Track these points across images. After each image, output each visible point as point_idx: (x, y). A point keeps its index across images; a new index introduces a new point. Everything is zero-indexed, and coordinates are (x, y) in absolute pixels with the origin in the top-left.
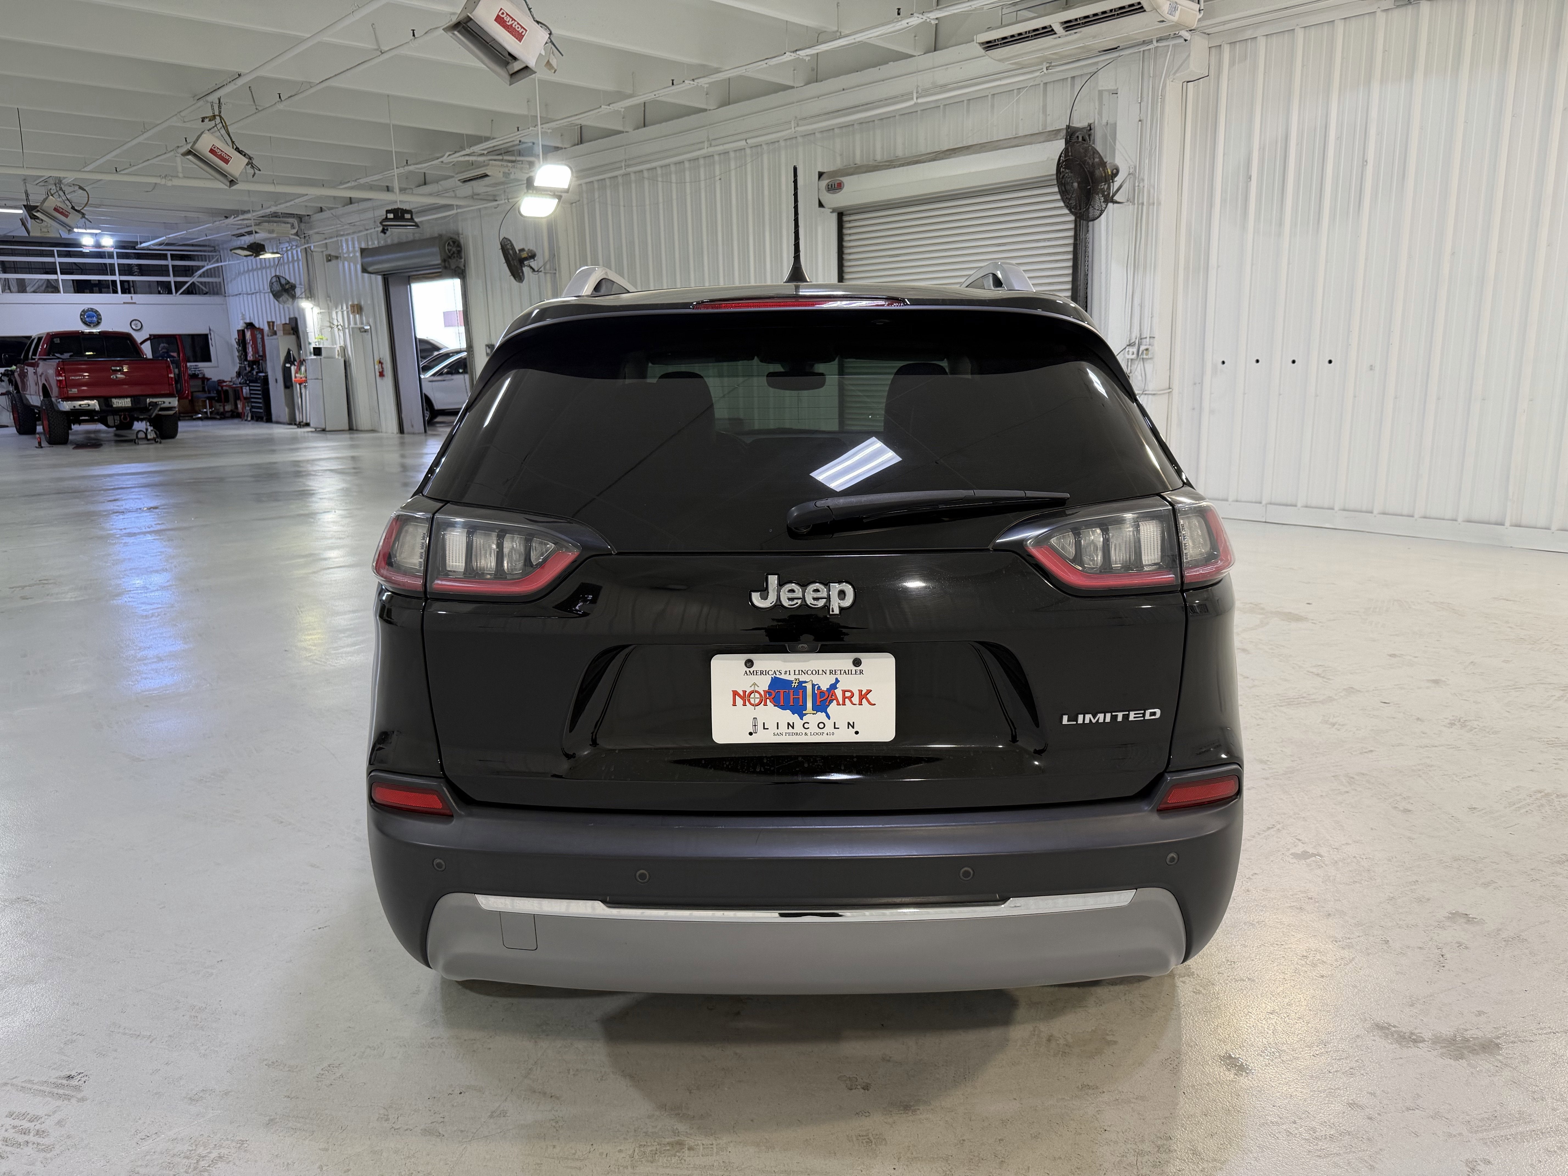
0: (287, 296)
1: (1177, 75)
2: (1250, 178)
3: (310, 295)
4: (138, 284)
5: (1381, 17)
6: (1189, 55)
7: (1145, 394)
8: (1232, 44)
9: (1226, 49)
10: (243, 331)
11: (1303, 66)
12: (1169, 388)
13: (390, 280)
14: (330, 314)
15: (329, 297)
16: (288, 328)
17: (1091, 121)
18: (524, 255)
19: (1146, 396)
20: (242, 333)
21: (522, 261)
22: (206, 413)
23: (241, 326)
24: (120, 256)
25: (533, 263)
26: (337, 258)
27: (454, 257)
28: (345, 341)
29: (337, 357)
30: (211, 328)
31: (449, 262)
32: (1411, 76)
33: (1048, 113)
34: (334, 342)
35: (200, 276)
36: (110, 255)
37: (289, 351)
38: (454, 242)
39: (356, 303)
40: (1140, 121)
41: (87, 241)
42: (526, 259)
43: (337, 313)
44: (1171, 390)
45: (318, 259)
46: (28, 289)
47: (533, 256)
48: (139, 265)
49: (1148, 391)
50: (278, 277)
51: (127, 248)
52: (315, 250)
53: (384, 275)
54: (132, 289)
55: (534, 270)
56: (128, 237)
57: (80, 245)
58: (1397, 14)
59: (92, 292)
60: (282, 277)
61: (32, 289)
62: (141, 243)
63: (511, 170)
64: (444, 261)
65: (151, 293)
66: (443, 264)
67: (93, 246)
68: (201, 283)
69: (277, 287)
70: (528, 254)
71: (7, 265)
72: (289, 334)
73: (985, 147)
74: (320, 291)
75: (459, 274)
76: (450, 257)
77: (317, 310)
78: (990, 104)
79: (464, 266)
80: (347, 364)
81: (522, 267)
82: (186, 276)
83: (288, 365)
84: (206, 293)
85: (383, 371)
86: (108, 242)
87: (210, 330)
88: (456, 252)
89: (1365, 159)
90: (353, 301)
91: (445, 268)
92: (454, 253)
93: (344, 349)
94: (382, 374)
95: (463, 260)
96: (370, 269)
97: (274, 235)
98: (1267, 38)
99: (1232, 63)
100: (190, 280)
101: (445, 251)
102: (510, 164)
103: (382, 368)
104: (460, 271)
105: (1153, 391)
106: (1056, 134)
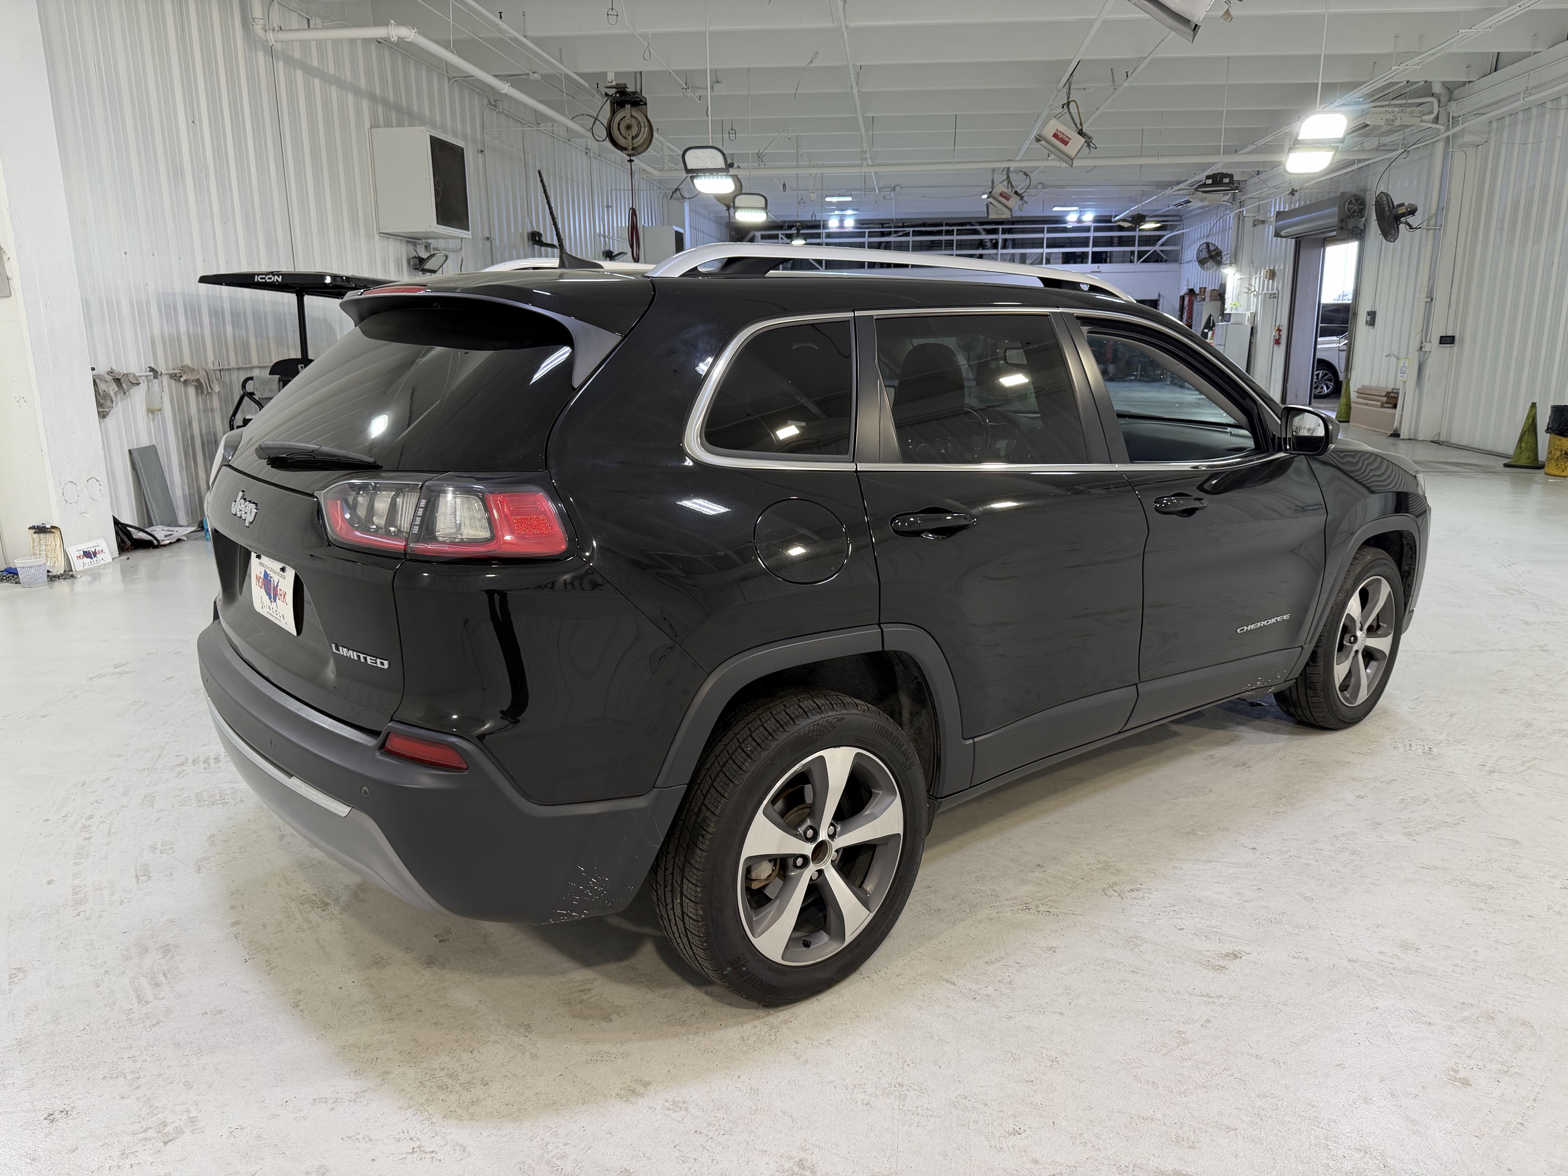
0: (1213, 263)
3: (1235, 260)
4: (1114, 254)
10: (1184, 296)
13: (1302, 242)
14: (1250, 279)
15: (1252, 262)
16: (1216, 294)
18: (1402, 210)
20: (1182, 298)
21: (1397, 218)
22: (1137, 375)
23: (1184, 291)
24: (1097, 229)
25: (1410, 219)
26: (1263, 222)
27: (1354, 216)
28: (1257, 308)
29: (1247, 323)
30: (1161, 294)
31: (1346, 222)
34: (1248, 308)
35: (1162, 245)
36: (1088, 229)
37: (1210, 316)
38: (1357, 200)
39: (1272, 268)
41: (1072, 218)
42: (1404, 215)
43: (1256, 278)
45: (1249, 223)
46: (1027, 261)
47: (1412, 212)
48: (1120, 237)
50: (1208, 245)
51: (1103, 222)
52: (1247, 215)
53: (1297, 238)
54: (1108, 259)
55: (1411, 227)
56: (1105, 212)
57: (1065, 222)
59: (1075, 262)
60: (1212, 244)
61: (1030, 262)
62: (1115, 216)
63: (1397, 116)
64: (1342, 221)
65: (1123, 262)
66: (1340, 225)
67: (1076, 222)
68: (1162, 251)
69: (1205, 254)
70: (1406, 209)
71: (1017, 242)
72: (1216, 300)
74: (1244, 258)
75: (1357, 234)
76: (1349, 217)
77: (1238, 276)
79: (1365, 226)
80: (1255, 330)
81: (1398, 225)
82: (1149, 246)
83: (1206, 331)
84: (1166, 261)
85: (1279, 339)
86: (1089, 217)
87: (1159, 296)
88: (1357, 210)
90: (1269, 267)
91: (1341, 228)
92: (1355, 211)
93: (1254, 315)
94: (1277, 342)
95: (1364, 219)
96: (1283, 233)
97: (1206, 203)
100: (1151, 249)
101: (1345, 210)
102: (1397, 109)
103: (1280, 335)
104: (1359, 231)
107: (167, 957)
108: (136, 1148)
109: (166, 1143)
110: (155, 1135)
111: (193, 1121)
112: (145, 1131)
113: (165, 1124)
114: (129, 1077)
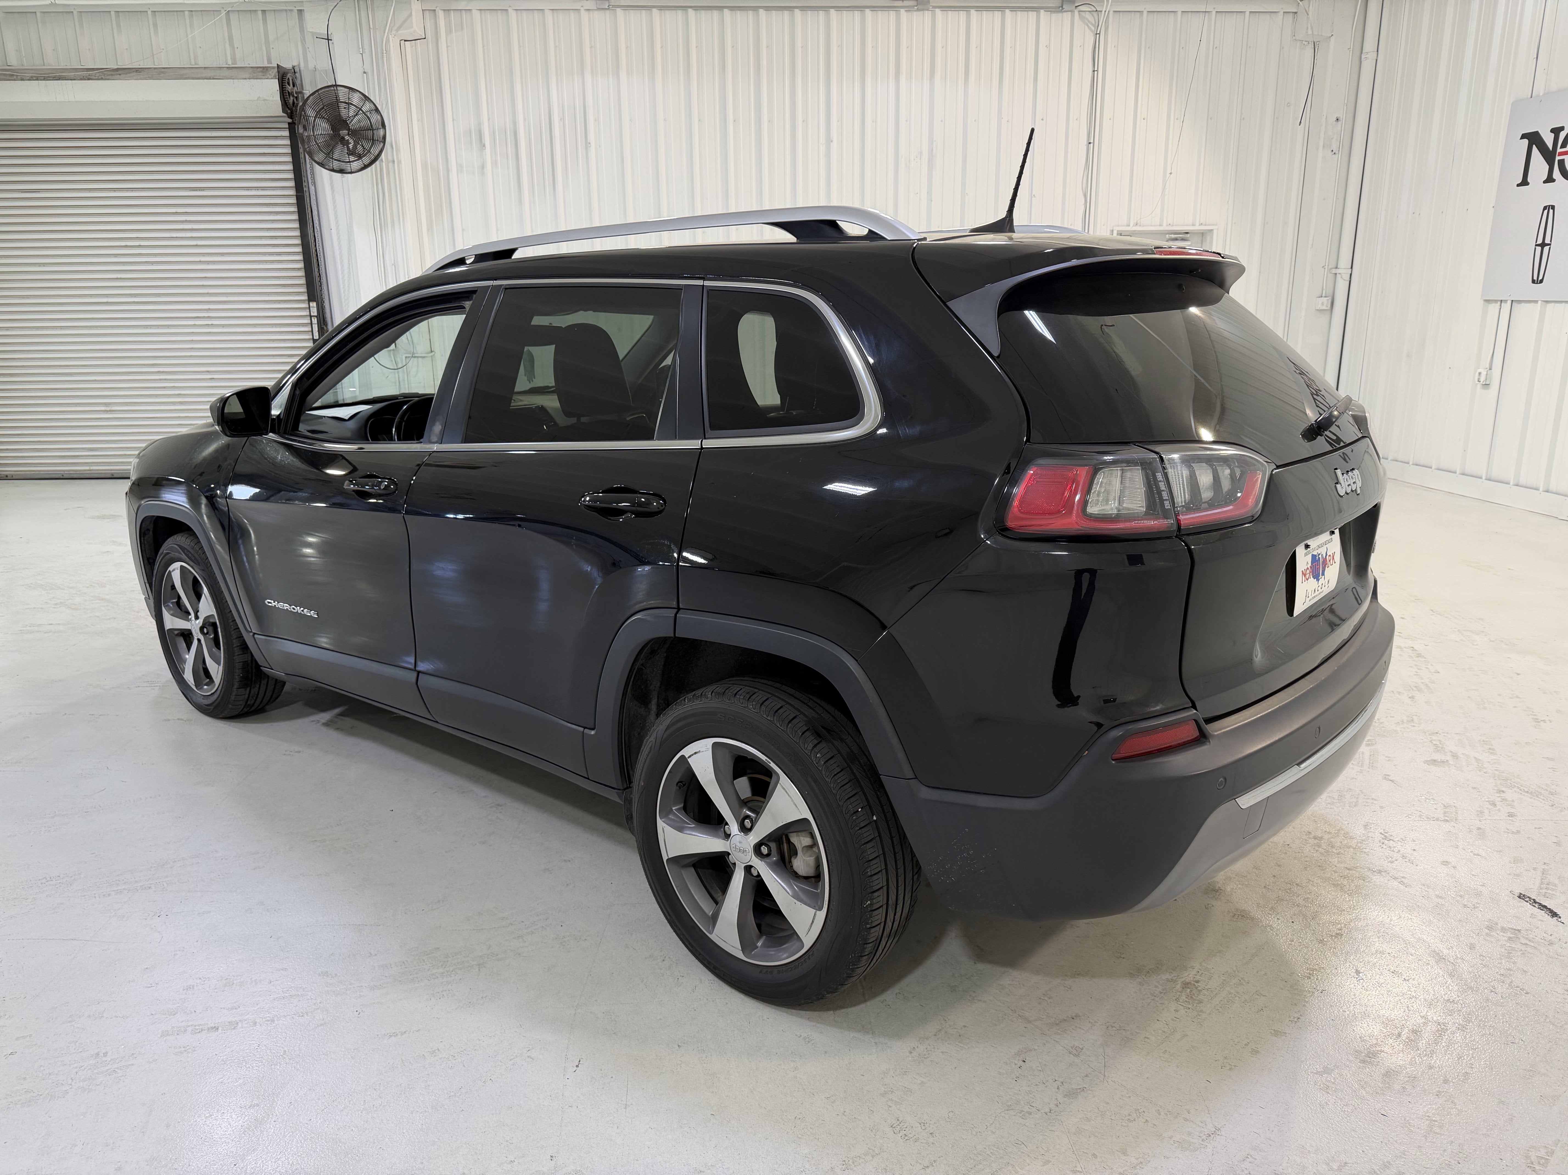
1: (400, 32)
2: (484, 146)
5: (584, 15)
6: (411, 15)
7: (415, 357)
8: (447, 11)
9: (441, 14)
11: (520, 47)
12: (432, 352)
17: (295, 64)
19: (416, 359)
32: (617, 73)
33: (236, 46)
40: (364, 73)
44: (433, 353)
49: (417, 353)
58: (597, 15)
73: (163, 73)
78: (151, 22)
89: (588, 141)
98: (481, 13)
99: (449, 31)
105: (422, 353)
106: (262, 72)
107: (1378, 1049)
108: (1540, 940)
109: (1519, 931)
110: (1521, 938)
111: (1489, 928)
112: (1526, 944)
113: (1510, 939)
114: (1508, 981)
